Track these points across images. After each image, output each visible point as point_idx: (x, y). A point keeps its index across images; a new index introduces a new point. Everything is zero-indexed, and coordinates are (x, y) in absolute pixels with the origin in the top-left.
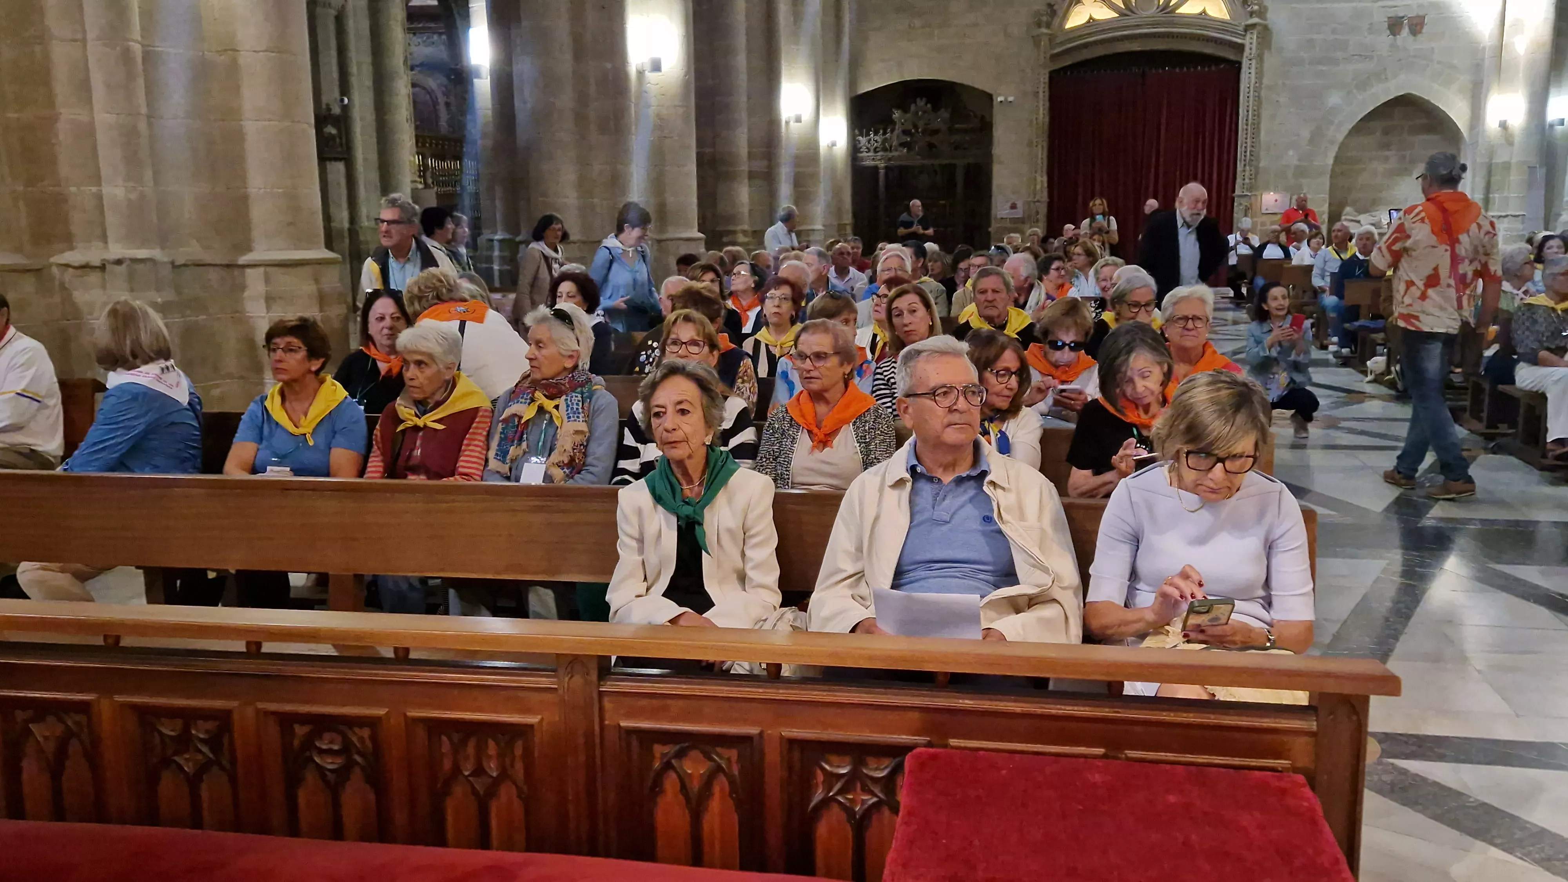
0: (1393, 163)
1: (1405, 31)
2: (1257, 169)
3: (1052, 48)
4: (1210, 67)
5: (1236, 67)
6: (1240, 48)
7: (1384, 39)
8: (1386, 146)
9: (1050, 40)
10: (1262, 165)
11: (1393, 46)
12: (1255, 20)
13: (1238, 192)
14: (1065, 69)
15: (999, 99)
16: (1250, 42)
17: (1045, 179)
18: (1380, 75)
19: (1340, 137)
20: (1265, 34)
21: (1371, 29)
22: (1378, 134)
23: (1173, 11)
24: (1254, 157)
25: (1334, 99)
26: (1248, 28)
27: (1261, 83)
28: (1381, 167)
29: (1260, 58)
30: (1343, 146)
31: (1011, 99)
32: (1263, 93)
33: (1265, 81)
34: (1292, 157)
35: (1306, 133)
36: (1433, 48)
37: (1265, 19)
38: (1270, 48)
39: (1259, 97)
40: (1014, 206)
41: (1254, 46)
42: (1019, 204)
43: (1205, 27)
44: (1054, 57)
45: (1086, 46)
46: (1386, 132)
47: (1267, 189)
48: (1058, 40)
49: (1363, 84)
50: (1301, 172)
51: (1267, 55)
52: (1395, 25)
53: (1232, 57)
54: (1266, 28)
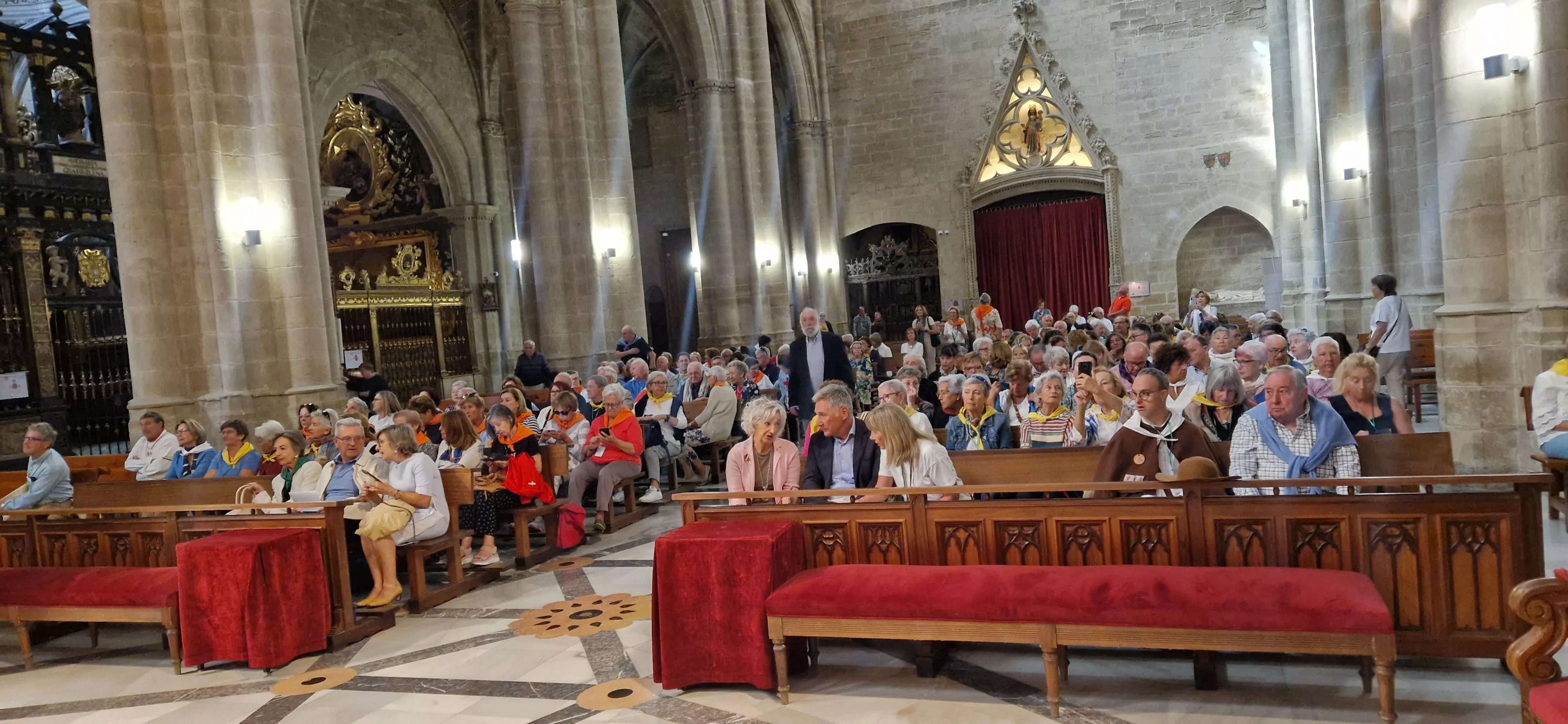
0: (1225, 255)
1: (1217, 164)
2: (1123, 267)
3: (972, 195)
4: (1084, 199)
5: (1101, 198)
6: (1102, 184)
7: (1203, 170)
8: (1217, 244)
9: (970, 190)
10: (1126, 263)
11: (1210, 175)
12: (1108, 166)
13: (1111, 284)
14: (984, 208)
15: (939, 232)
16: (1107, 180)
17: (976, 283)
18: (1203, 195)
19: (1180, 240)
20: (1117, 175)
21: (1193, 165)
22: (1213, 235)
23: (1052, 165)
24: (1120, 259)
25: (1172, 214)
26: (1105, 171)
27: (1118, 208)
28: (1217, 258)
29: (1116, 191)
30: (1184, 244)
31: (946, 232)
32: (1121, 214)
33: (1121, 207)
34: (1146, 257)
35: (1154, 239)
36: (1238, 175)
37: (1116, 165)
38: (1122, 184)
39: (1118, 217)
40: (956, 304)
41: (1109, 183)
42: (960, 303)
43: (1075, 173)
44: (974, 201)
45: (997, 192)
46: (1218, 233)
47: (1132, 280)
48: (976, 190)
49: (1192, 203)
50: (1155, 266)
51: (1120, 187)
52: (1209, 161)
53: (1098, 192)
54: (1117, 170)
